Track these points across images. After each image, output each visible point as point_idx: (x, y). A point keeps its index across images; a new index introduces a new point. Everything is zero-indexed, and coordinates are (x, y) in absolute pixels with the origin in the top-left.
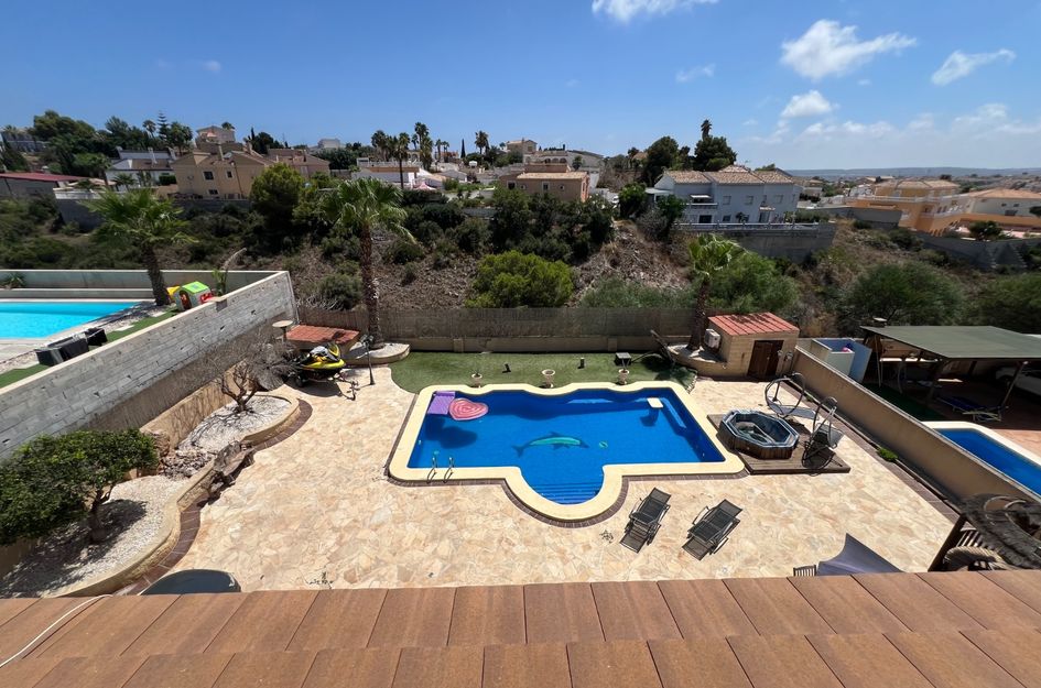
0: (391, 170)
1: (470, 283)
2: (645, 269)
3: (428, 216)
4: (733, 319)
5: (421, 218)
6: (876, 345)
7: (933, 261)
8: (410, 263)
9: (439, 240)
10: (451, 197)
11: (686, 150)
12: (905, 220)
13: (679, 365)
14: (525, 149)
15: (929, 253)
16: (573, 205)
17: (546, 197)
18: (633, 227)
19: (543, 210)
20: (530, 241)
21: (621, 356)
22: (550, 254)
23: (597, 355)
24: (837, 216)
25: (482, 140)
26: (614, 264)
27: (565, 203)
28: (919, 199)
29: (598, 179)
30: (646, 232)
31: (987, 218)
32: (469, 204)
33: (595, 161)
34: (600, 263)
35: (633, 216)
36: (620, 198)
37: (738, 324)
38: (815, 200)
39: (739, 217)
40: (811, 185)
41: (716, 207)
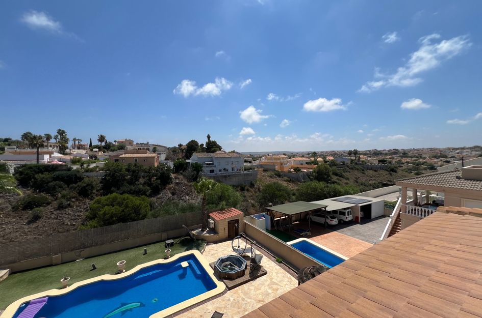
0: (32, 153)
1: (84, 214)
2: (188, 195)
3: (55, 179)
4: (219, 213)
5: (50, 180)
6: (272, 214)
7: (287, 181)
8: (36, 209)
9: (64, 192)
10: (75, 167)
11: (202, 145)
12: (277, 168)
13: (198, 240)
14: (128, 143)
15: (286, 178)
16: (150, 168)
17: (135, 165)
18: (181, 177)
19: (134, 172)
20: (126, 187)
21: (168, 242)
22: (138, 193)
23: (155, 244)
24: (258, 168)
25: (102, 139)
26: (173, 194)
27: (146, 167)
28: (279, 161)
29: (165, 156)
30: (187, 178)
31: (296, 166)
32: (87, 171)
33: (164, 149)
34: (166, 194)
35: (181, 172)
36: (174, 165)
37: (221, 215)
38: (250, 162)
39: (225, 169)
40: (248, 157)
41: (215, 166)
